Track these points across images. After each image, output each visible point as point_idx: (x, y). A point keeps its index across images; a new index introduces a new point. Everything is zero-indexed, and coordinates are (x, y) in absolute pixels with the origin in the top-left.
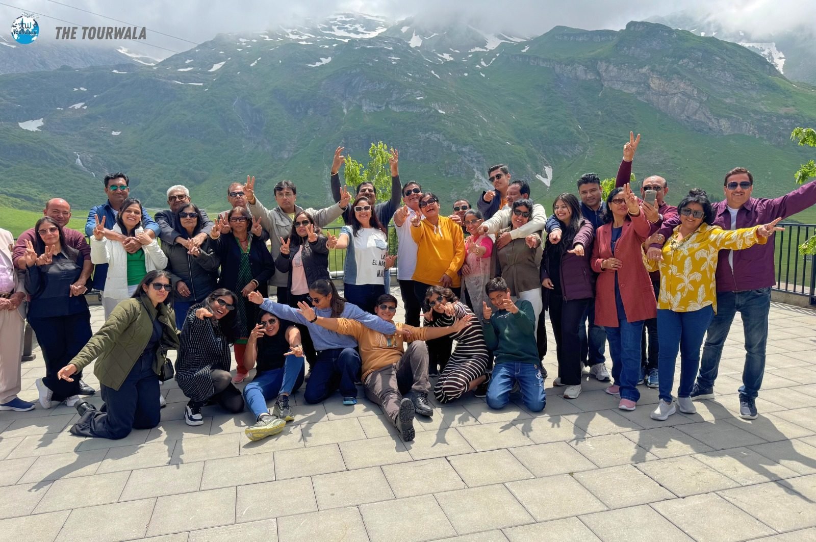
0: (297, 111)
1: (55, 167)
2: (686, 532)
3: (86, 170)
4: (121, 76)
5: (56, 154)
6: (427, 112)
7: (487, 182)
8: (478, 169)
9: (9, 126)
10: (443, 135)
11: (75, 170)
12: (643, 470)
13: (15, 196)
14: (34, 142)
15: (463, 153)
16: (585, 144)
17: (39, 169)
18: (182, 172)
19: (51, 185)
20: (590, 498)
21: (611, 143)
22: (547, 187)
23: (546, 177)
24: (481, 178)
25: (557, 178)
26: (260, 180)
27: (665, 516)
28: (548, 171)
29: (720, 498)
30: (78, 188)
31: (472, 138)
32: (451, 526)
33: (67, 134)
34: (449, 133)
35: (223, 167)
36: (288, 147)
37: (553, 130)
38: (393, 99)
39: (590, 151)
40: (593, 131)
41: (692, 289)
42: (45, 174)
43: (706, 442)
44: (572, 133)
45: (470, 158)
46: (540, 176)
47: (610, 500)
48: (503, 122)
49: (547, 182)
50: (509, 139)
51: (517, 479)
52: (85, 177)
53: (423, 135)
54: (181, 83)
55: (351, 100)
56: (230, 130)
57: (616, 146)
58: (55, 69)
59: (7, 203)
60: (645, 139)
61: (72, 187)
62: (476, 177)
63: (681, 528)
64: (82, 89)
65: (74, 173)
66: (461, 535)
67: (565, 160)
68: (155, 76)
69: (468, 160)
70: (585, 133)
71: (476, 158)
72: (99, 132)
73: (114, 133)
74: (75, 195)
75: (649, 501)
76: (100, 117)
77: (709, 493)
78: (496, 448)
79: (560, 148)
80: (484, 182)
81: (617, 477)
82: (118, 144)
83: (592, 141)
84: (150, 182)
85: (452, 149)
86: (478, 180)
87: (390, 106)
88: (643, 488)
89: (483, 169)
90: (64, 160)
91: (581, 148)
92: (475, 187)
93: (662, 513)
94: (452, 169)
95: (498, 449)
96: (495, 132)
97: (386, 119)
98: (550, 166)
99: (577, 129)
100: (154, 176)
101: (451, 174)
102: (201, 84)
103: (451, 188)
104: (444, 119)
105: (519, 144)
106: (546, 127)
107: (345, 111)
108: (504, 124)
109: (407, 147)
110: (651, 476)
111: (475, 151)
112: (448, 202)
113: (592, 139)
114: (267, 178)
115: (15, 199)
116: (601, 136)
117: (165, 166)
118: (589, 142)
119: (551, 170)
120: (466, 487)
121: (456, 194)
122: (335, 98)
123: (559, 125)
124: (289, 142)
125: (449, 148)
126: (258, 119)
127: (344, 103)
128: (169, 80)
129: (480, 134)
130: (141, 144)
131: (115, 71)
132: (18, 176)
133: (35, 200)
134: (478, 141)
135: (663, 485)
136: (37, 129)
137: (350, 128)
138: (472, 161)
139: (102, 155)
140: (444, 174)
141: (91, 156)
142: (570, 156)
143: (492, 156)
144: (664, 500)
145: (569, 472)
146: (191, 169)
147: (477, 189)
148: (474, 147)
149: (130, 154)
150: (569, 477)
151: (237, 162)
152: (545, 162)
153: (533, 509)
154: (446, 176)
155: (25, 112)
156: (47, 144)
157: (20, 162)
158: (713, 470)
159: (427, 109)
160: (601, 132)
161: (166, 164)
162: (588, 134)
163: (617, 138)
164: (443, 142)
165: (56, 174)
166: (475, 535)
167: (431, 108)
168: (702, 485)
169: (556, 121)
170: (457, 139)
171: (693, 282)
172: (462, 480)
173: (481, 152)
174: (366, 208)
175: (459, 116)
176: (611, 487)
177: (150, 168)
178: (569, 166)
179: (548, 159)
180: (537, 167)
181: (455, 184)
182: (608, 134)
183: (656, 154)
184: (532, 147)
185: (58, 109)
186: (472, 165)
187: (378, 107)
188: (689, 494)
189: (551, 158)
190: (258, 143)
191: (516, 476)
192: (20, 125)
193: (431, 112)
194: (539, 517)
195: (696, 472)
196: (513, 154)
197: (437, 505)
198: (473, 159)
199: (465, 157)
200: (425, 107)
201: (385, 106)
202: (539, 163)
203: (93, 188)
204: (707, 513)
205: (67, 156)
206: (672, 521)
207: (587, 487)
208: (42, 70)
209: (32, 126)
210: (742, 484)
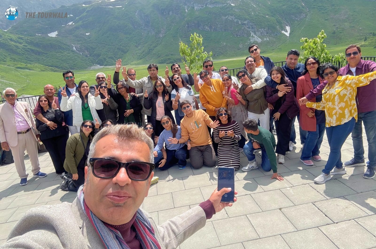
0: (165, 14)
1: (65, 52)
2: (336, 244)
3: (78, 52)
4: (87, 8)
5: (64, 46)
6: (226, 6)
7: (257, 37)
8: (252, 32)
9: (44, 36)
10: (234, 16)
11: (73, 53)
12: (318, 206)
13: (52, 66)
14: (55, 42)
15: (244, 24)
16: (306, 12)
17: (59, 53)
18: (118, 48)
19: (65, 60)
20: (288, 224)
21: (320, 11)
22: (287, 36)
23: (287, 32)
24: (254, 35)
25: (293, 31)
26: (151, 49)
27: (326, 235)
28: (288, 28)
29: (356, 223)
30: (76, 60)
31: (249, 16)
32: (218, 241)
33: (68, 37)
34: (237, 15)
35: (135, 45)
36: (162, 32)
37: (290, 7)
38: (209, 2)
39: (309, 16)
40: (310, 6)
41: (341, 112)
42: (62, 56)
43: (353, 188)
44: (299, 8)
45: (248, 26)
46: (284, 32)
47: (298, 225)
48: (264, 6)
49: (287, 34)
50: (267, 15)
51: (253, 213)
52: (78, 55)
53: (225, 18)
54: (112, 7)
55: (189, 5)
56: (136, 27)
57: (322, 12)
58: (59, 8)
59: (49, 70)
60: (337, 7)
61: (73, 60)
62: (251, 35)
63: (333, 242)
64: (71, 15)
65: (73, 54)
66: (222, 246)
67: (296, 22)
68: (100, 5)
69: (247, 27)
70: (306, 7)
71: (251, 26)
72: (81, 34)
73: (87, 34)
74: (75, 63)
75: (319, 225)
76: (80, 27)
77: (351, 220)
78: (245, 194)
79: (294, 16)
80: (256, 37)
81: (304, 210)
82: (89, 39)
83: (310, 11)
84: (105, 55)
85: (239, 23)
86: (253, 37)
87: (207, 5)
88: (316, 218)
89: (255, 31)
90: (69, 49)
91: (304, 15)
92: (251, 40)
93: (324, 233)
94: (240, 33)
95: (246, 195)
96: (260, 12)
97: (206, 12)
98: (289, 26)
99: (302, 6)
100: (106, 51)
101: (239, 35)
102: (121, 6)
103: (239, 42)
104: (234, 8)
105: (273, 16)
106: (286, 6)
107: (186, 11)
108: (264, 7)
109: (217, 24)
110: (321, 210)
111: (250, 22)
112: (239, 49)
113: (310, 10)
114: (154, 47)
115: (51, 67)
116: (314, 8)
117: (110, 47)
118: (308, 11)
119: (289, 28)
120: (228, 217)
121: (242, 45)
122: (181, 5)
123: (292, 5)
124: (162, 29)
125: (237, 22)
126: (148, 20)
127: (186, 7)
128: (106, 6)
129: (253, 14)
130: (99, 37)
131: (83, 5)
132: (51, 57)
133: (60, 67)
134: (252, 17)
135: (327, 215)
136: (55, 36)
137: (190, 18)
138: (249, 28)
139: (83, 45)
140: (236, 36)
141: (79, 45)
142: (299, 20)
143: (259, 24)
144: (326, 225)
145: (279, 208)
146: (121, 47)
147: (252, 41)
148: (250, 21)
149: (95, 43)
150: (279, 210)
151: (141, 42)
152: (286, 24)
153: (259, 230)
154: (237, 37)
155: (50, 29)
156: (61, 42)
157: (51, 51)
158: (354, 205)
159: (226, 4)
160: (314, 6)
161: (110, 46)
162: (308, 7)
163: (323, 8)
164: (235, 20)
165: (66, 55)
166: (229, 246)
167: (227, 4)
168: (348, 215)
169: (291, 2)
170: (241, 17)
171: (341, 108)
172: (227, 213)
173: (254, 23)
174: (178, 78)
175: (241, 6)
176: (300, 217)
177: (104, 48)
178: (298, 25)
179: (288, 22)
180: (282, 27)
181: (241, 40)
182: (319, 6)
183: (344, 14)
184: (279, 17)
185: (63, 26)
186: (249, 30)
187: (202, 7)
188: (340, 221)
189: (289, 22)
190: (149, 32)
191: (253, 211)
192: (49, 35)
193: (228, 5)
194: (261, 235)
195: (345, 207)
196: (269, 22)
197: (213, 228)
198: (250, 27)
199: (245, 26)
200: (225, 4)
201: (205, 5)
202: (283, 25)
203: (81, 60)
204: (348, 232)
205: (69, 46)
206: (329, 238)
207: (287, 217)
208: (54, 9)
209: (53, 35)
210: (369, 214)
